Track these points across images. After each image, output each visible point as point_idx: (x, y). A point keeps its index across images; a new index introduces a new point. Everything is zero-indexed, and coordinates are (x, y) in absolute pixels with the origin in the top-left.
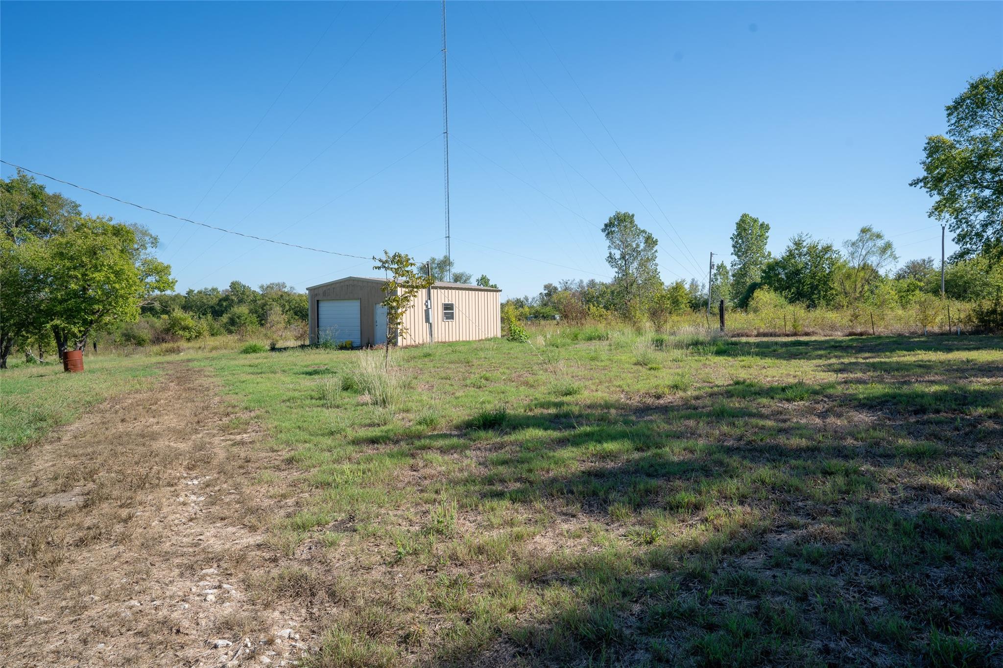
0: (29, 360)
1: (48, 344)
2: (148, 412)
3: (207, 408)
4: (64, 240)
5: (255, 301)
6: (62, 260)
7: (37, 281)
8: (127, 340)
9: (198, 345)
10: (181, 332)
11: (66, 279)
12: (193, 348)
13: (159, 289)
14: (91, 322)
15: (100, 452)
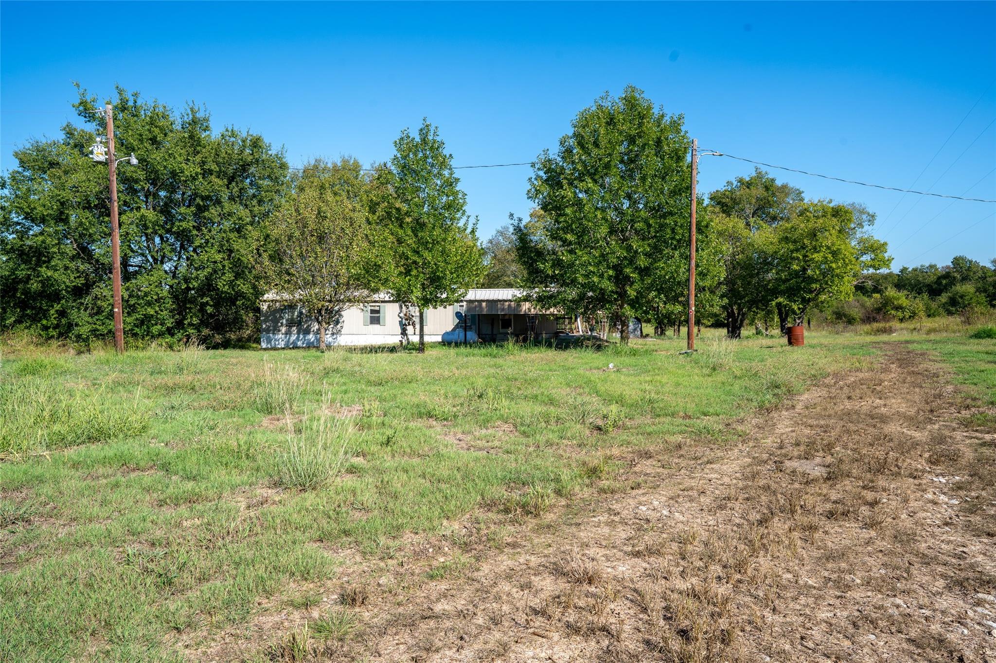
0: (758, 333)
1: (773, 319)
2: (873, 392)
3: (940, 396)
4: (789, 226)
5: (984, 278)
6: (787, 243)
7: (766, 263)
8: (837, 318)
9: (912, 326)
10: (893, 312)
11: (789, 261)
12: (907, 329)
13: (874, 267)
14: (809, 300)
15: (833, 426)
